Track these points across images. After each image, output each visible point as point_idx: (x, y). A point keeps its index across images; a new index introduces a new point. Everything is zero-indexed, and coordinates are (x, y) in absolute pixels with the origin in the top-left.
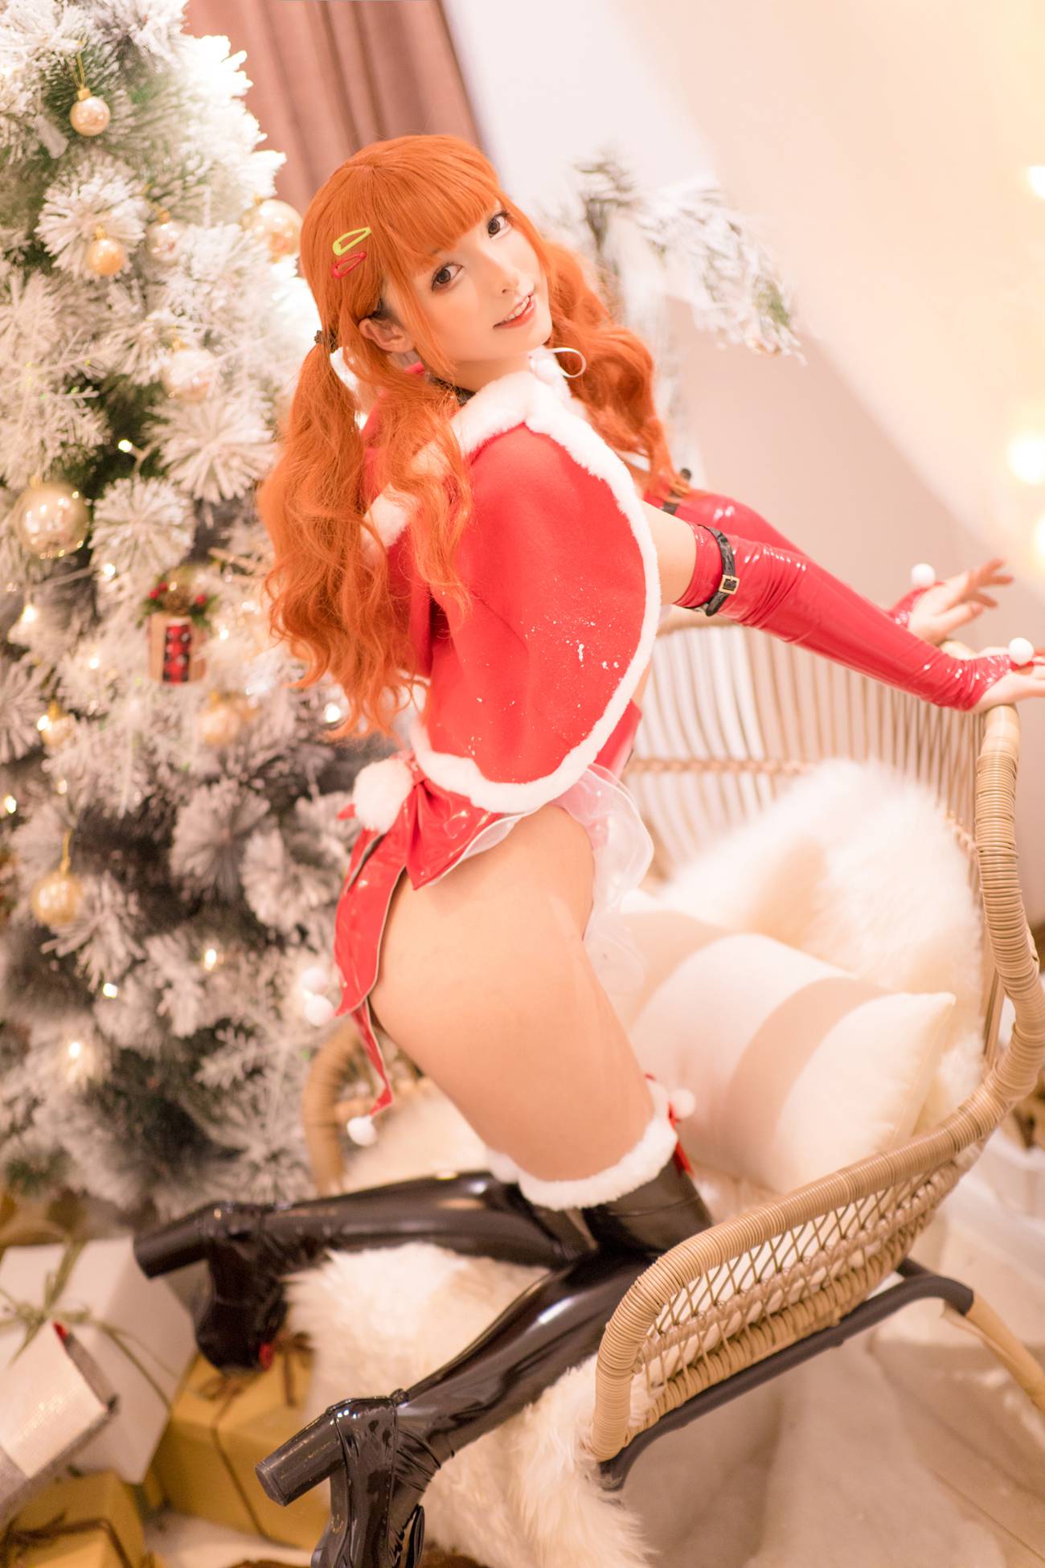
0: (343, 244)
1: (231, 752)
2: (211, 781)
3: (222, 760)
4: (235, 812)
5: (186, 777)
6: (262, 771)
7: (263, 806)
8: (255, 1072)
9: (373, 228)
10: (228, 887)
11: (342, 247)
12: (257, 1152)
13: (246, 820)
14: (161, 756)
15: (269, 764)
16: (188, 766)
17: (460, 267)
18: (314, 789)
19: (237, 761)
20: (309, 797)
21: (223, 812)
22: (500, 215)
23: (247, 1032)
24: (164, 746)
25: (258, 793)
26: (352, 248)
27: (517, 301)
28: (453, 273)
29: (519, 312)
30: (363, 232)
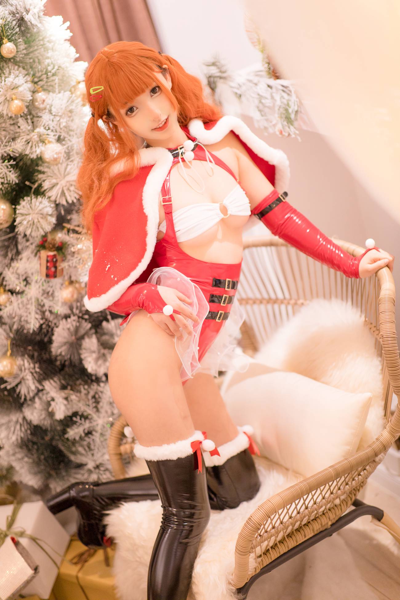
1: (75, 305)
2: (67, 317)
3: (71, 308)
4: (77, 329)
5: (57, 316)
7: (89, 326)
8: (89, 433)
9: (104, 87)
10: (75, 359)
11: (93, 91)
12: (91, 465)
13: (82, 332)
14: (46, 307)
16: (57, 311)
17: (137, 108)
18: (109, 318)
19: (77, 308)
20: (107, 321)
21: (72, 329)
22: (156, 87)
23: (85, 417)
24: (47, 303)
25: (86, 320)
26: (97, 93)
27: (160, 122)
28: (135, 110)
29: (161, 126)
30: (101, 88)
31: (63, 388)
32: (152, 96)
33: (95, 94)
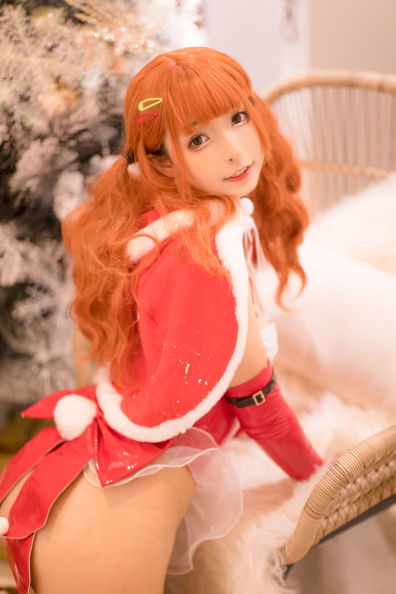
0: (145, 105)
1: (57, 123)
2: (41, 138)
3: (51, 125)
4: (54, 158)
5: (27, 131)
6: (75, 136)
7: (73, 156)
8: (47, 314)
9: (163, 100)
10: (45, 200)
11: (144, 107)
12: (42, 356)
13: (61, 163)
14: (16, 117)
15: (80, 132)
16: (32, 126)
17: (208, 139)
18: (106, 151)
19: (61, 127)
20: (102, 156)
21: (48, 156)
22: (243, 113)
23: (44, 290)
24: (19, 111)
25: (70, 148)
26: (150, 109)
27: (239, 168)
28: (203, 141)
29: (239, 173)
30: (158, 101)
31: (21, 238)
32: (233, 125)
33: (146, 110)
